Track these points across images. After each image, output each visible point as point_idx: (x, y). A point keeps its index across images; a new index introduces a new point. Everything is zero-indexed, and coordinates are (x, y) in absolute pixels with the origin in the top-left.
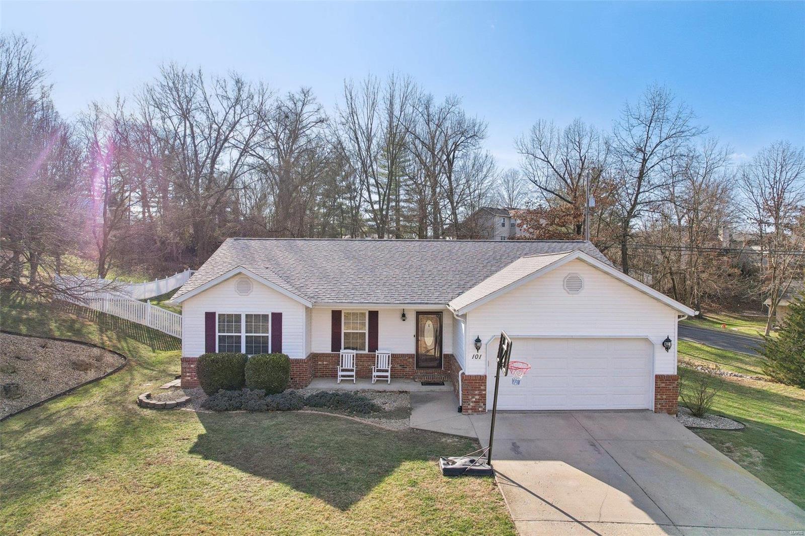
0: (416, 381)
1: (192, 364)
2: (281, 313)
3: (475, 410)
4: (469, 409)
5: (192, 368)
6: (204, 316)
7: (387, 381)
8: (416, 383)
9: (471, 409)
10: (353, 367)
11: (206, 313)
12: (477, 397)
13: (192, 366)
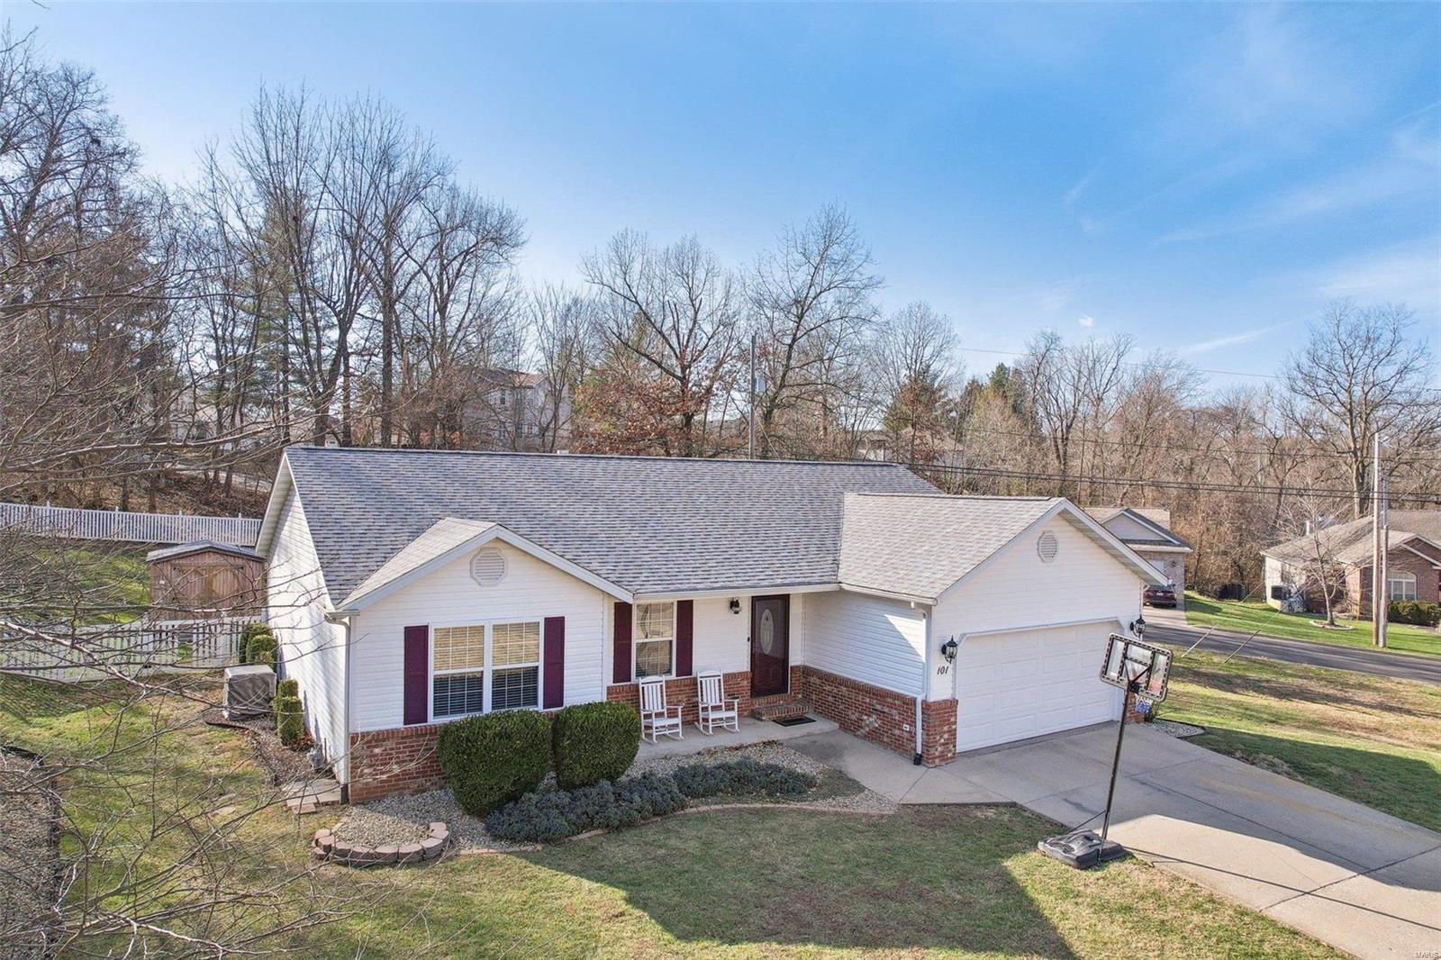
0: (762, 720)
1: (376, 747)
2: (563, 618)
3: (943, 757)
4: (936, 758)
5: (376, 755)
6: (402, 637)
7: (733, 726)
8: (763, 723)
9: (939, 757)
10: (663, 708)
11: (405, 628)
12: (946, 736)
13: (377, 751)
